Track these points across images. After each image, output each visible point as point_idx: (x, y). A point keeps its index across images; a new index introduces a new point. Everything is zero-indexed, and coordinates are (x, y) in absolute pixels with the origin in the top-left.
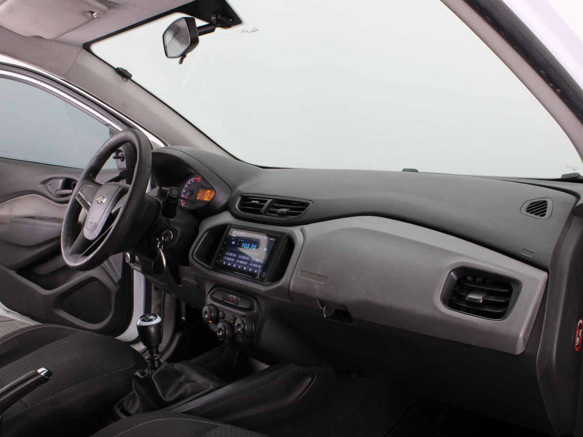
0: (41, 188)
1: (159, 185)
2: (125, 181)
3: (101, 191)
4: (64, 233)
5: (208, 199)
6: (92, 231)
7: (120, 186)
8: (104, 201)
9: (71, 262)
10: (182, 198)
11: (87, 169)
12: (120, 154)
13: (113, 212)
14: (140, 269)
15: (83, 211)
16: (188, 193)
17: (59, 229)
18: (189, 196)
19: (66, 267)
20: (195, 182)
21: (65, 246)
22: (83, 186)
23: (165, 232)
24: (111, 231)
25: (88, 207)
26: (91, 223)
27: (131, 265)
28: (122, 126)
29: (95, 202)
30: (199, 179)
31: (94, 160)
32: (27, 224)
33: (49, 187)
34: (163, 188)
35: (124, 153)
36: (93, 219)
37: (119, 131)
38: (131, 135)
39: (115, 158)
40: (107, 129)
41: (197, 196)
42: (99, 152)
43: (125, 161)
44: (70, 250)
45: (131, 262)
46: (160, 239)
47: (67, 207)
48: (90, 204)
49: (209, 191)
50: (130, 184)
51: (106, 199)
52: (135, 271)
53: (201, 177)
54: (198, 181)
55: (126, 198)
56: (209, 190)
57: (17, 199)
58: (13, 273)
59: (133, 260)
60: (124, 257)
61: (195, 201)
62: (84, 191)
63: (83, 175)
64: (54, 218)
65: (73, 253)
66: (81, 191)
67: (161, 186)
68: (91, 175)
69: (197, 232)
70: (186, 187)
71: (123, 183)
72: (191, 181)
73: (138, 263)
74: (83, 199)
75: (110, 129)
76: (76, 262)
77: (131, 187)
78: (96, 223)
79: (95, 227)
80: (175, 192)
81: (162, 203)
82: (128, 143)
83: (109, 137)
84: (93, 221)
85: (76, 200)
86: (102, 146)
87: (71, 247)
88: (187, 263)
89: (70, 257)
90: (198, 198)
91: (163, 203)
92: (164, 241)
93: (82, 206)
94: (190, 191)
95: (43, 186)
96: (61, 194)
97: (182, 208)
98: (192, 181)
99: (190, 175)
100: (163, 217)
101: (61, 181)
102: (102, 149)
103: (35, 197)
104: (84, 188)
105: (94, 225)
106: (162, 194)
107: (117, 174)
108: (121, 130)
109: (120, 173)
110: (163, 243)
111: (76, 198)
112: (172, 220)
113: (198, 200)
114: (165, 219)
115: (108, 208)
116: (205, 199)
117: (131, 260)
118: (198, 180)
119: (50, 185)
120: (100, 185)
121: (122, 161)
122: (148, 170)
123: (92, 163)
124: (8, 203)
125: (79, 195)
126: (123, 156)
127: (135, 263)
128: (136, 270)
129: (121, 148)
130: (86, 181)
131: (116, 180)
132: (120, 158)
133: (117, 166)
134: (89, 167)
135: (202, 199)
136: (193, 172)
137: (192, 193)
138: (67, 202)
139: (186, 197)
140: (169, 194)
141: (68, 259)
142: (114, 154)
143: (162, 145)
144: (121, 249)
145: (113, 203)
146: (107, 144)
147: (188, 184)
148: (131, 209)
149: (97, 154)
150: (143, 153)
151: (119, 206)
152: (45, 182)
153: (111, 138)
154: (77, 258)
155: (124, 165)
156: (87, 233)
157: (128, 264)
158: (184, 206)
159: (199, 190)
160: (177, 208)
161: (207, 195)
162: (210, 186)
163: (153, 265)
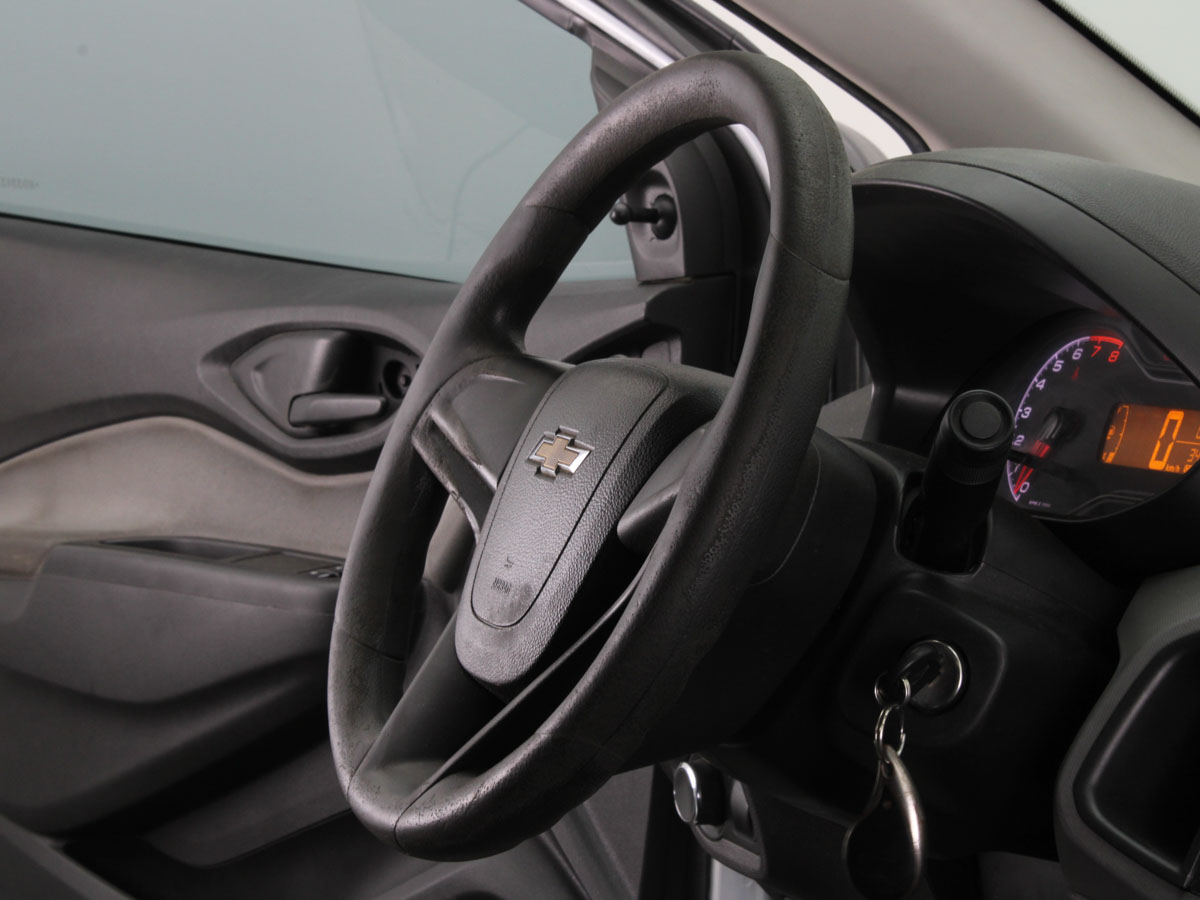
0: (208, 382)
1: (876, 379)
2: (676, 349)
3: (558, 408)
4: (345, 637)
5: (1169, 462)
6: (506, 633)
7: (665, 383)
8: (573, 468)
9: (389, 808)
10: (1017, 456)
11: (480, 277)
12: (651, 195)
13: (625, 524)
14: (754, 861)
15: (454, 512)
16: (1051, 428)
17: (303, 613)
18: (1057, 443)
20: (1093, 361)
21: (352, 715)
22: (456, 379)
23: (920, 652)
24: (615, 639)
25: (481, 498)
26: (500, 585)
27: (706, 833)
28: (664, 37)
29: (520, 471)
30: (1118, 344)
31: (522, 225)
32: (136, 579)
33: (257, 382)
34: (901, 393)
35: (672, 192)
36: (509, 565)
37: (652, 67)
38: (728, 86)
39: (620, 220)
40: (581, 54)
41: (1101, 446)
42: (547, 187)
43: (678, 235)
44: (378, 737)
45: (703, 818)
46: (893, 694)
47: (365, 485)
48: (491, 480)
49: (1177, 415)
50: (732, 374)
51: (583, 454)
52: (717, 866)
53: (1127, 328)
54: (1114, 356)
55: (702, 449)
56: (1178, 407)
57: (83, 446)
58: (47, 853)
59: (715, 807)
60: (665, 788)
61: (1094, 476)
62: (461, 403)
63: (452, 315)
64: (275, 552)
65: (393, 756)
66: (447, 407)
67: (888, 376)
68: (499, 316)
69: (1107, 658)
70: (1035, 390)
71: (667, 359)
72: (1066, 356)
73: (745, 826)
74: (452, 448)
75: (598, 54)
76: (408, 808)
77: (729, 387)
78: (527, 589)
79: (524, 610)
80: (982, 417)
81: (901, 480)
82: (702, 141)
83: (593, 111)
84: (508, 576)
85: (417, 456)
86: (564, 153)
87: (383, 720)
88: (1042, 840)
89: (379, 777)
90: (1109, 458)
91: (913, 480)
92: (911, 705)
93: (450, 487)
94: (1059, 411)
95: (218, 371)
96: (317, 417)
97: (1018, 515)
98: (1077, 355)
99: (1060, 321)
100: (907, 565)
101: (319, 349)
102: (563, 170)
103: (181, 430)
104: (461, 387)
105: (513, 597)
106: (891, 424)
107: (635, 312)
108: (662, 61)
109: (651, 307)
110: (910, 715)
111: (417, 444)
112: (958, 580)
113: (1112, 467)
114: (917, 573)
115: (598, 503)
116: (1155, 465)
117: (702, 804)
118: (1111, 347)
119: (259, 367)
120: (552, 374)
121: (664, 234)
122: (833, 291)
123: (508, 250)
124: (35, 461)
125: (433, 427)
126: (666, 205)
127: (729, 824)
128: (726, 862)
129: (661, 167)
130: (471, 352)
131: (630, 341)
132: (650, 216)
133: (630, 263)
134: (488, 267)
136: (1080, 296)
137: (1073, 424)
138: (365, 461)
139: (1039, 448)
140: (950, 433)
141: (367, 786)
142: (621, 204)
143: (891, 145)
144: (660, 753)
145: (625, 475)
146: (590, 141)
147: (1048, 374)
148: (731, 514)
149: (535, 199)
150: (806, 196)
151: (665, 497)
152: (231, 353)
153: (603, 110)
154: (415, 786)
155: (671, 257)
156: (478, 644)
157: (686, 829)
158: (1024, 498)
159: (1115, 408)
160: (991, 513)
161: (1167, 439)
162: (1191, 384)
163: (846, 844)
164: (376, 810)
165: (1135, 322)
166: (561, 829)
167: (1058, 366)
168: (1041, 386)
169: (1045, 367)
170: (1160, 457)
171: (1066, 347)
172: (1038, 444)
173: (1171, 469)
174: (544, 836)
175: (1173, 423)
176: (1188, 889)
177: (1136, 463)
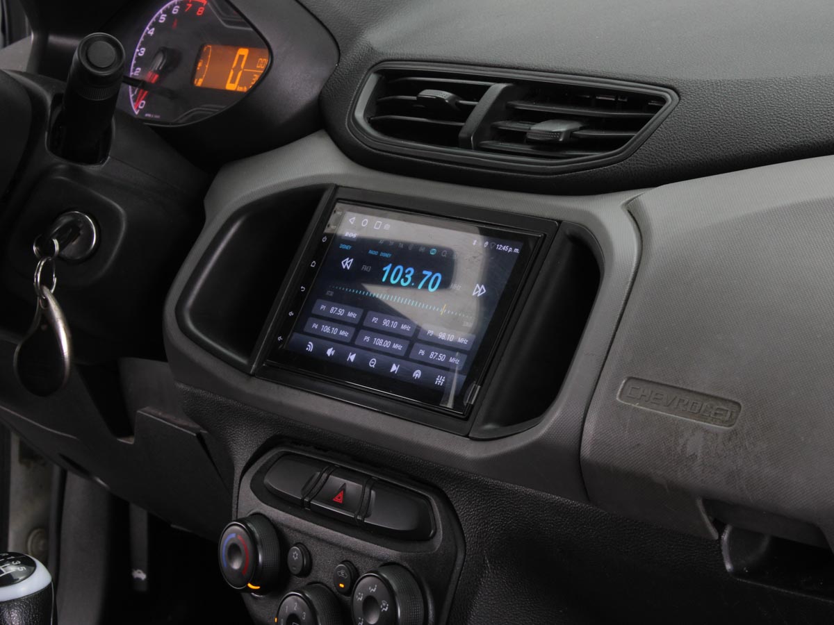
1: (35, 28)
5: (240, 84)
10: (134, 82)
16: (159, 62)
18: (163, 72)
20: (186, 15)
23: (65, 220)
30: (203, 2)
34: (53, 39)
41: (193, 74)
46: (47, 250)
49: (244, 52)
54: (200, 11)
56: (244, 46)
61: (188, 95)
67: (44, 27)
69: (197, 220)
70: (147, 36)
72: (168, 12)
80: (103, 52)
81: (49, 100)
88: (156, 348)
90: (199, 82)
91: (57, 99)
92: (60, 257)
94: (164, 51)
97: (136, 124)
98: (175, 11)
100: (56, 159)
110: (59, 264)
112: (92, 169)
113: (201, 89)
114: (63, 165)
116: (230, 86)
118: (198, 4)
135: (216, 85)
137: (173, 59)
139: (151, 76)
140: (80, 64)
147: (156, 24)
158: (142, 112)
159: (202, 47)
160: (113, 121)
161: (237, 69)
162: (251, 29)
163: (16, 355)
167: (163, 19)
168: (151, 32)
169: (153, 19)
170: (233, 81)
171: (168, 5)
172: (150, 74)
173: (240, 89)
175: (241, 57)
176: (253, 375)
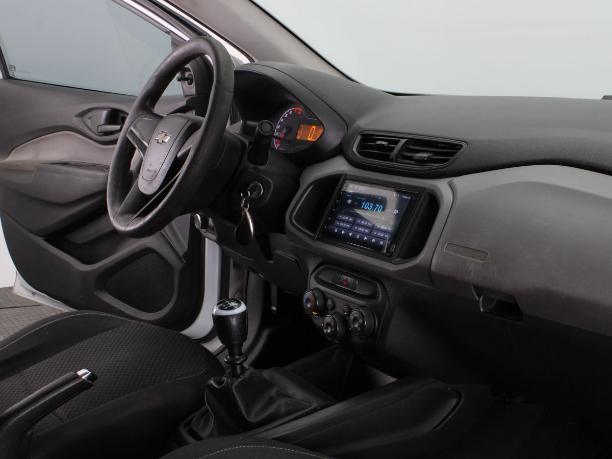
0: (76, 122)
1: (242, 119)
2: (194, 112)
3: (162, 126)
4: (111, 184)
5: (313, 138)
6: (150, 182)
7: (189, 119)
8: (166, 141)
9: (121, 225)
10: (276, 137)
11: (142, 94)
12: (187, 74)
13: (179, 155)
14: (215, 237)
15: (137, 153)
16: (285, 130)
17: (102, 179)
18: (286, 134)
19: (115, 232)
20: (294, 114)
21: (113, 203)
22: (137, 119)
23: (252, 185)
24: (177, 183)
25: (144, 149)
26: (148, 170)
27: (203, 231)
28: (190, 34)
29: (153, 142)
30: (300, 110)
31: (153, 80)
32: (60, 172)
33: (89, 122)
34: (248, 122)
35: (192, 73)
36: (151, 165)
37: (185, 41)
38: (203, 45)
39: (179, 80)
40: (168, 38)
41: (296, 135)
42: (159, 71)
43: (194, 84)
44: (120, 209)
45: (202, 228)
46: (246, 195)
47: (114, 148)
48: (146, 144)
49: (314, 127)
50: (204, 117)
51: (169, 137)
52: (207, 239)
53: (302, 106)
54: (299, 113)
55: (197, 136)
56: (315, 125)
57: (45, 139)
58: (40, 241)
59: (205, 225)
60: (193, 220)
61: (294, 142)
62: (138, 125)
63: (136, 103)
64: (95, 165)
65: (123, 213)
66: (135, 127)
67: (245, 119)
68: (148, 103)
69: (297, 186)
71: (192, 115)
72: (288, 113)
73: (212, 229)
74: (136, 136)
75: (173, 38)
76: (127, 226)
77: (204, 120)
78: (155, 171)
79: (155, 177)
80: (266, 127)
81: (247, 143)
82: (198, 59)
83: (172, 51)
84: (151, 168)
85: (127, 138)
86: (163, 62)
87: (121, 204)
88: (282, 230)
89: (120, 218)
90: (298, 138)
91: (250, 143)
92: (250, 198)
93: (136, 146)
94: (286, 127)
95: (79, 119)
96: (104, 131)
97: (276, 152)
98: (290, 113)
99: (286, 104)
100: (249, 164)
101: (104, 113)
102: (163, 66)
103: (70, 135)
104: (138, 121)
105: (152, 173)
106: (246, 130)
107: (183, 103)
108: (187, 39)
109: (187, 102)
110: (249, 200)
111: (128, 136)
112: (262, 167)
113: (299, 140)
114: (252, 166)
115: (173, 149)
116: (309, 139)
117: (202, 224)
118: (298, 111)
119: (89, 118)
120: (161, 118)
121: (190, 84)
122: (229, 96)
123: (150, 87)
124: (33, 143)
125: (132, 131)
126: (191, 76)
127: (208, 229)
128: (209, 238)
129: (188, 66)
130: (141, 112)
131: (182, 110)
132: (187, 79)
133: (182, 91)
134: (145, 91)
136: (291, 98)
137: (289, 129)
138: (114, 142)
139: (282, 135)
140: (258, 131)
141: (117, 220)
142: (178, 75)
143: (245, 61)
144: (190, 209)
145: (179, 142)
146: (169, 59)
147: (284, 118)
148: (205, 151)
149: (156, 74)
150: (222, 72)
151: (189, 148)
152: (82, 115)
153: (174, 51)
154: (129, 220)
155: (192, 90)
156: (144, 185)
157: (198, 230)
158: (278, 148)
159: (300, 125)
160: (269, 151)
161: (312, 133)
162: (317, 119)
163: (235, 232)
164: (120, 226)
165: (304, 104)
166: (166, 228)
167: (286, 115)
168: (282, 120)
169: (283, 116)
170: (310, 137)
171: (288, 111)
172: (281, 134)
173: (313, 140)
174: (162, 231)
175: (313, 129)
176: (316, 240)
177: (305, 139)
